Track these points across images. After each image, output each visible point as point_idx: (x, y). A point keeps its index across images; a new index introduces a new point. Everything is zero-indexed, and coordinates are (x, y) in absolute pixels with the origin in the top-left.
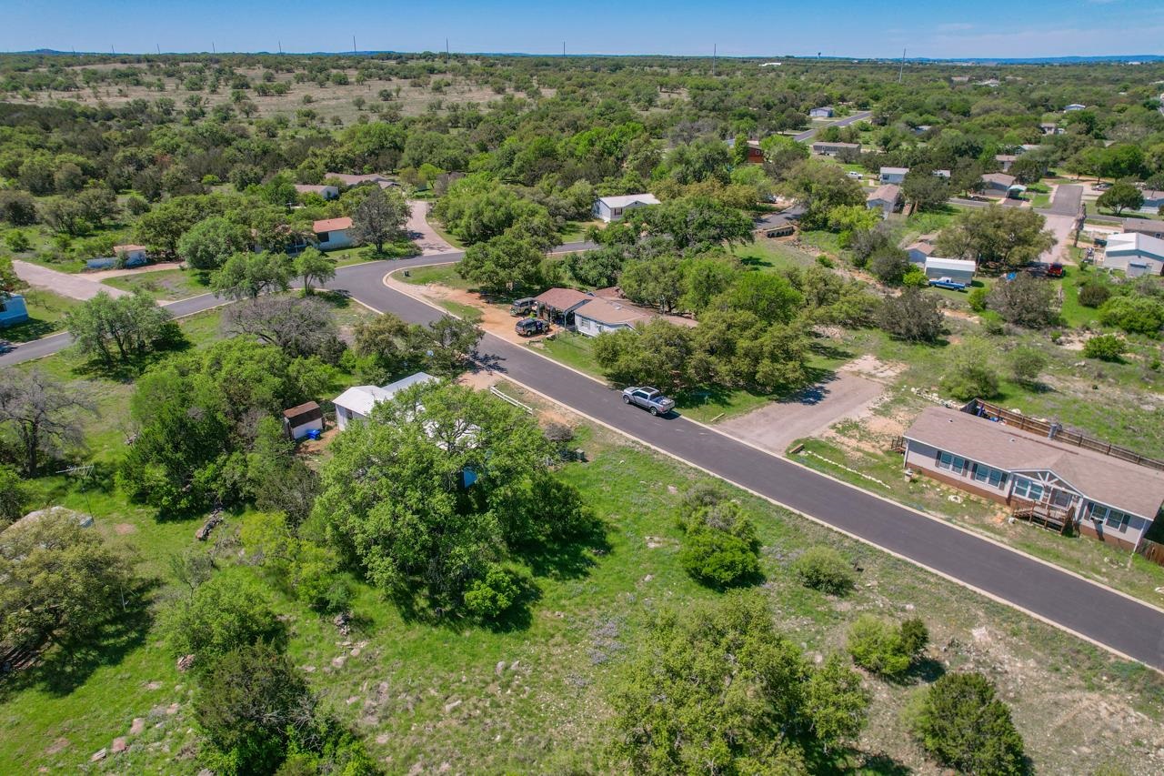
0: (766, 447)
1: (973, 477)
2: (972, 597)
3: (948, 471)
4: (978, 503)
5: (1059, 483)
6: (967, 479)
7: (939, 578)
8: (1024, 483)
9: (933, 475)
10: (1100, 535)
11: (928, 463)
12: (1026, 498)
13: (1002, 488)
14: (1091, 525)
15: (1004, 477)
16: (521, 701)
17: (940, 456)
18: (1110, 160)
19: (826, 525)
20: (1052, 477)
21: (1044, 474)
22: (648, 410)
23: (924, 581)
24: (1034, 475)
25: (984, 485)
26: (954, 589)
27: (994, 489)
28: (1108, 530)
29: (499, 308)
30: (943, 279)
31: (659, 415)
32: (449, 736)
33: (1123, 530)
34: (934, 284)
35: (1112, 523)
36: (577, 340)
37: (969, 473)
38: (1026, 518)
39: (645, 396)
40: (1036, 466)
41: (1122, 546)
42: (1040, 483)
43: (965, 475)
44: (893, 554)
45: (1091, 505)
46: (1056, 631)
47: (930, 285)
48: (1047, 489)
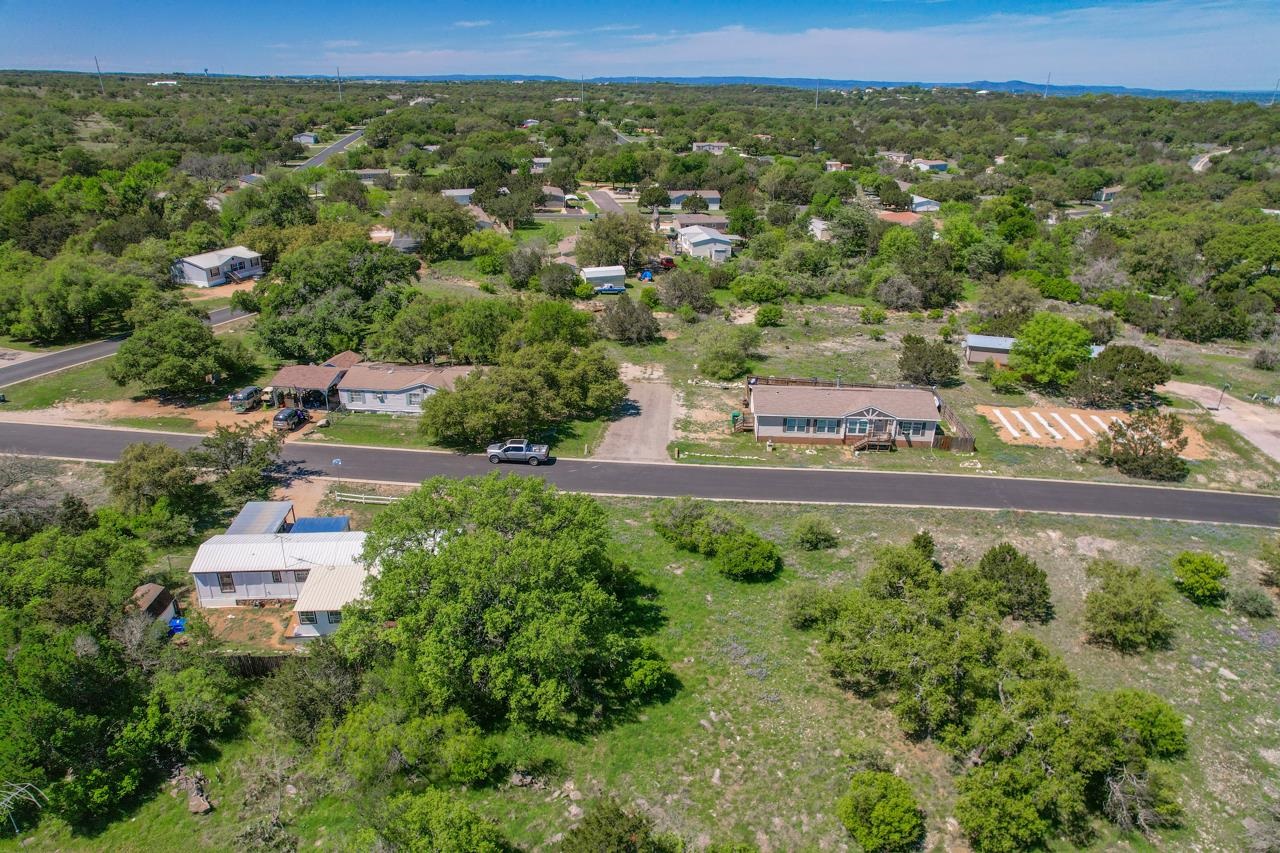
0: (651, 459)
1: (814, 432)
2: (898, 512)
3: (795, 434)
4: (825, 449)
5: (880, 414)
6: (811, 434)
7: (871, 507)
8: (854, 423)
9: (781, 440)
10: (910, 443)
11: (777, 431)
12: (857, 434)
13: (838, 432)
14: (902, 438)
15: (839, 423)
16: (755, 738)
17: (787, 423)
18: (619, 168)
19: (769, 502)
20: (874, 411)
21: (868, 411)
22: (526, 462)
23: (864, 514)
24: (861, 414)
25: (826, 435)
26: (885, 511)
27: (832, 436)
28: (914, 438)
29: (207, 409)
30: (606, 286)
31: (540, 463)
32: (748, 800)
33: (923, 435)
34: (600, 291)
35: (916, 432)
36: (353, 418)
37: (811, 429)
38: (863, 449)
39: (521, 449)
40: (860, 408)
41: (924, 445)
42: (864, 419)
43: (808, 431)
44: (830, 504)
45: (901, 424)
46: (955, 512)
47: (597, 294)
48: (871, 421)
